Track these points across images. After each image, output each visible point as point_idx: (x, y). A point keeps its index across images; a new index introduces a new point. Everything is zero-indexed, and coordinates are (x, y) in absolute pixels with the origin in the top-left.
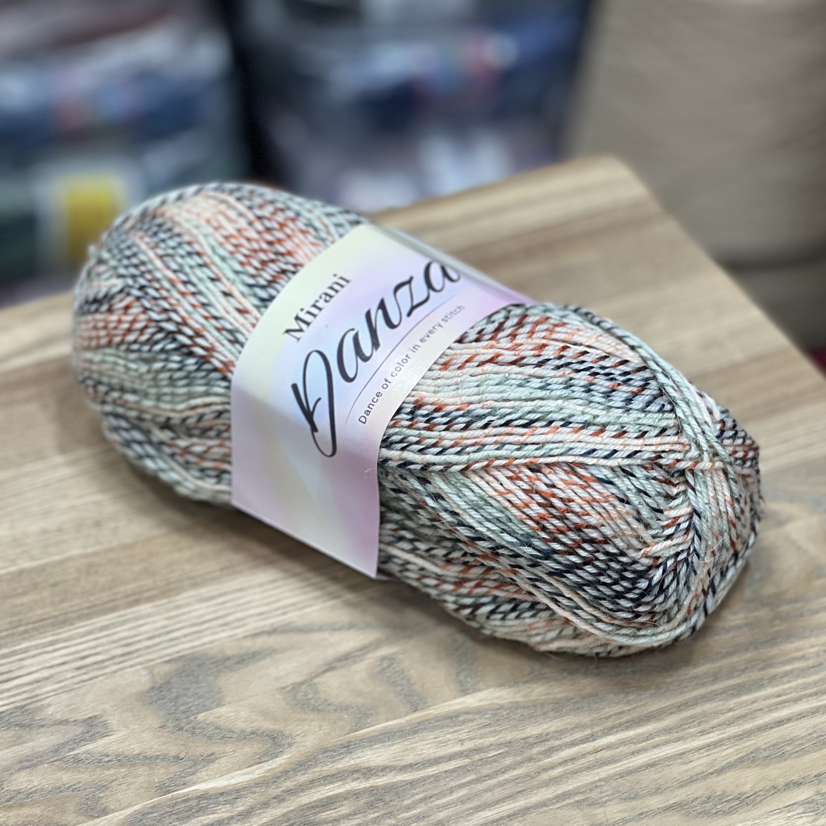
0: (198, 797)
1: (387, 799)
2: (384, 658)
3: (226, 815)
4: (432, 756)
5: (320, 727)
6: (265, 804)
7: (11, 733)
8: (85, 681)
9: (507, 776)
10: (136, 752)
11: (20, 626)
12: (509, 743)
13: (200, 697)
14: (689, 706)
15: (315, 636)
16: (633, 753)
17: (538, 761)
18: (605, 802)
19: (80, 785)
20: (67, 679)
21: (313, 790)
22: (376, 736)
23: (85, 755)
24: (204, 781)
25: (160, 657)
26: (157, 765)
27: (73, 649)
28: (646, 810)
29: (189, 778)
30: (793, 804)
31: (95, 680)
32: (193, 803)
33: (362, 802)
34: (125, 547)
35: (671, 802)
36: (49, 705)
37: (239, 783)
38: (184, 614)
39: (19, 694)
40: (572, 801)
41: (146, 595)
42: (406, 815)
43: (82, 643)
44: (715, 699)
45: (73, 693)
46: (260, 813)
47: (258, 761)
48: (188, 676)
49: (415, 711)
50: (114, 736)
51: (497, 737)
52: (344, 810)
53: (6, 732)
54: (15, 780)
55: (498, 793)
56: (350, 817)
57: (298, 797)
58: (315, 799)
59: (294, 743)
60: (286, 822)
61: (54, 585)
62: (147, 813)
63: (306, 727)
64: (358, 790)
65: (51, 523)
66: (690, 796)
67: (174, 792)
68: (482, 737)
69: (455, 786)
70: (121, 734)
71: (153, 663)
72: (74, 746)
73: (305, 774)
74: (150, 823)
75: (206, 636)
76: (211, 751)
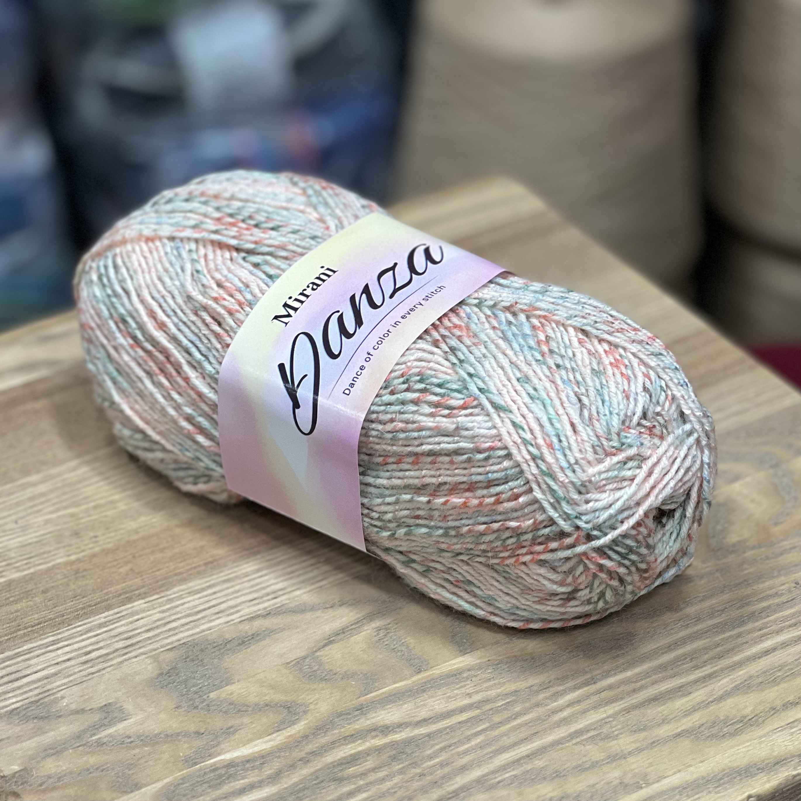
0: (225, 766)
1: (409, 751)
2: (379, 629)
3: (255, 779)
4: (445, 710)
5: (331, 693)
6: (291, 766)
7: (30, 725)
8: (93, 673)
9: (519, 721)
10: (156, 732)
11: (19, 630)
12: (514, 693)
13: (208, 679)
14: (678, 645)
15: (309, 616)
16: (634, 691)
17: (546, 705)
18: (617, 735)
19: (108, 765)
20: (75, 673)
21: (335, 751)
22: (386, 697)
23: (107, 739)
24: (228, 751)
25: (162, 647)
26: (179, 741)
27: (76, 646)
28: (658, 738)
29: (213, 750)
30: (794, 722)
31: (104, 672)
32: (223, 771)
33: (384, 757)
34: (106, 552)
35: (679, 730)
37: (263, 750)
38: (177, 606)
39: (31, 690)
40: (585, 737)
41: (137, 592)
42: (430, 763)
43: (83, 640)
44: (701, 637)
45: (84, 685)
46: (289, 775)
47: (276, 729)
48: (193, 660)
49: (419, 672)
50: (132, 720)
51: (502, 689)
52: (369, 764)
53: (24, 726)
55: (514, 738)
56: (376, 770)
57: (322, 757)
58: (339, 757)
59: (308, 710)
60: (315, 780)
61: (44, 592)
62: (179, 785)
63: (317, 696)
64: (378, 746)
65: (31, 537)
66: (695, 723)
67: (200, 763)
68: (487, 689)
69: (472, 735)
70: (138, 718)
71: (156, 652)
72: (94, 731)
73: (325, 736)
74: (184, 793)
75: (203, 624)
76: (230, 724)
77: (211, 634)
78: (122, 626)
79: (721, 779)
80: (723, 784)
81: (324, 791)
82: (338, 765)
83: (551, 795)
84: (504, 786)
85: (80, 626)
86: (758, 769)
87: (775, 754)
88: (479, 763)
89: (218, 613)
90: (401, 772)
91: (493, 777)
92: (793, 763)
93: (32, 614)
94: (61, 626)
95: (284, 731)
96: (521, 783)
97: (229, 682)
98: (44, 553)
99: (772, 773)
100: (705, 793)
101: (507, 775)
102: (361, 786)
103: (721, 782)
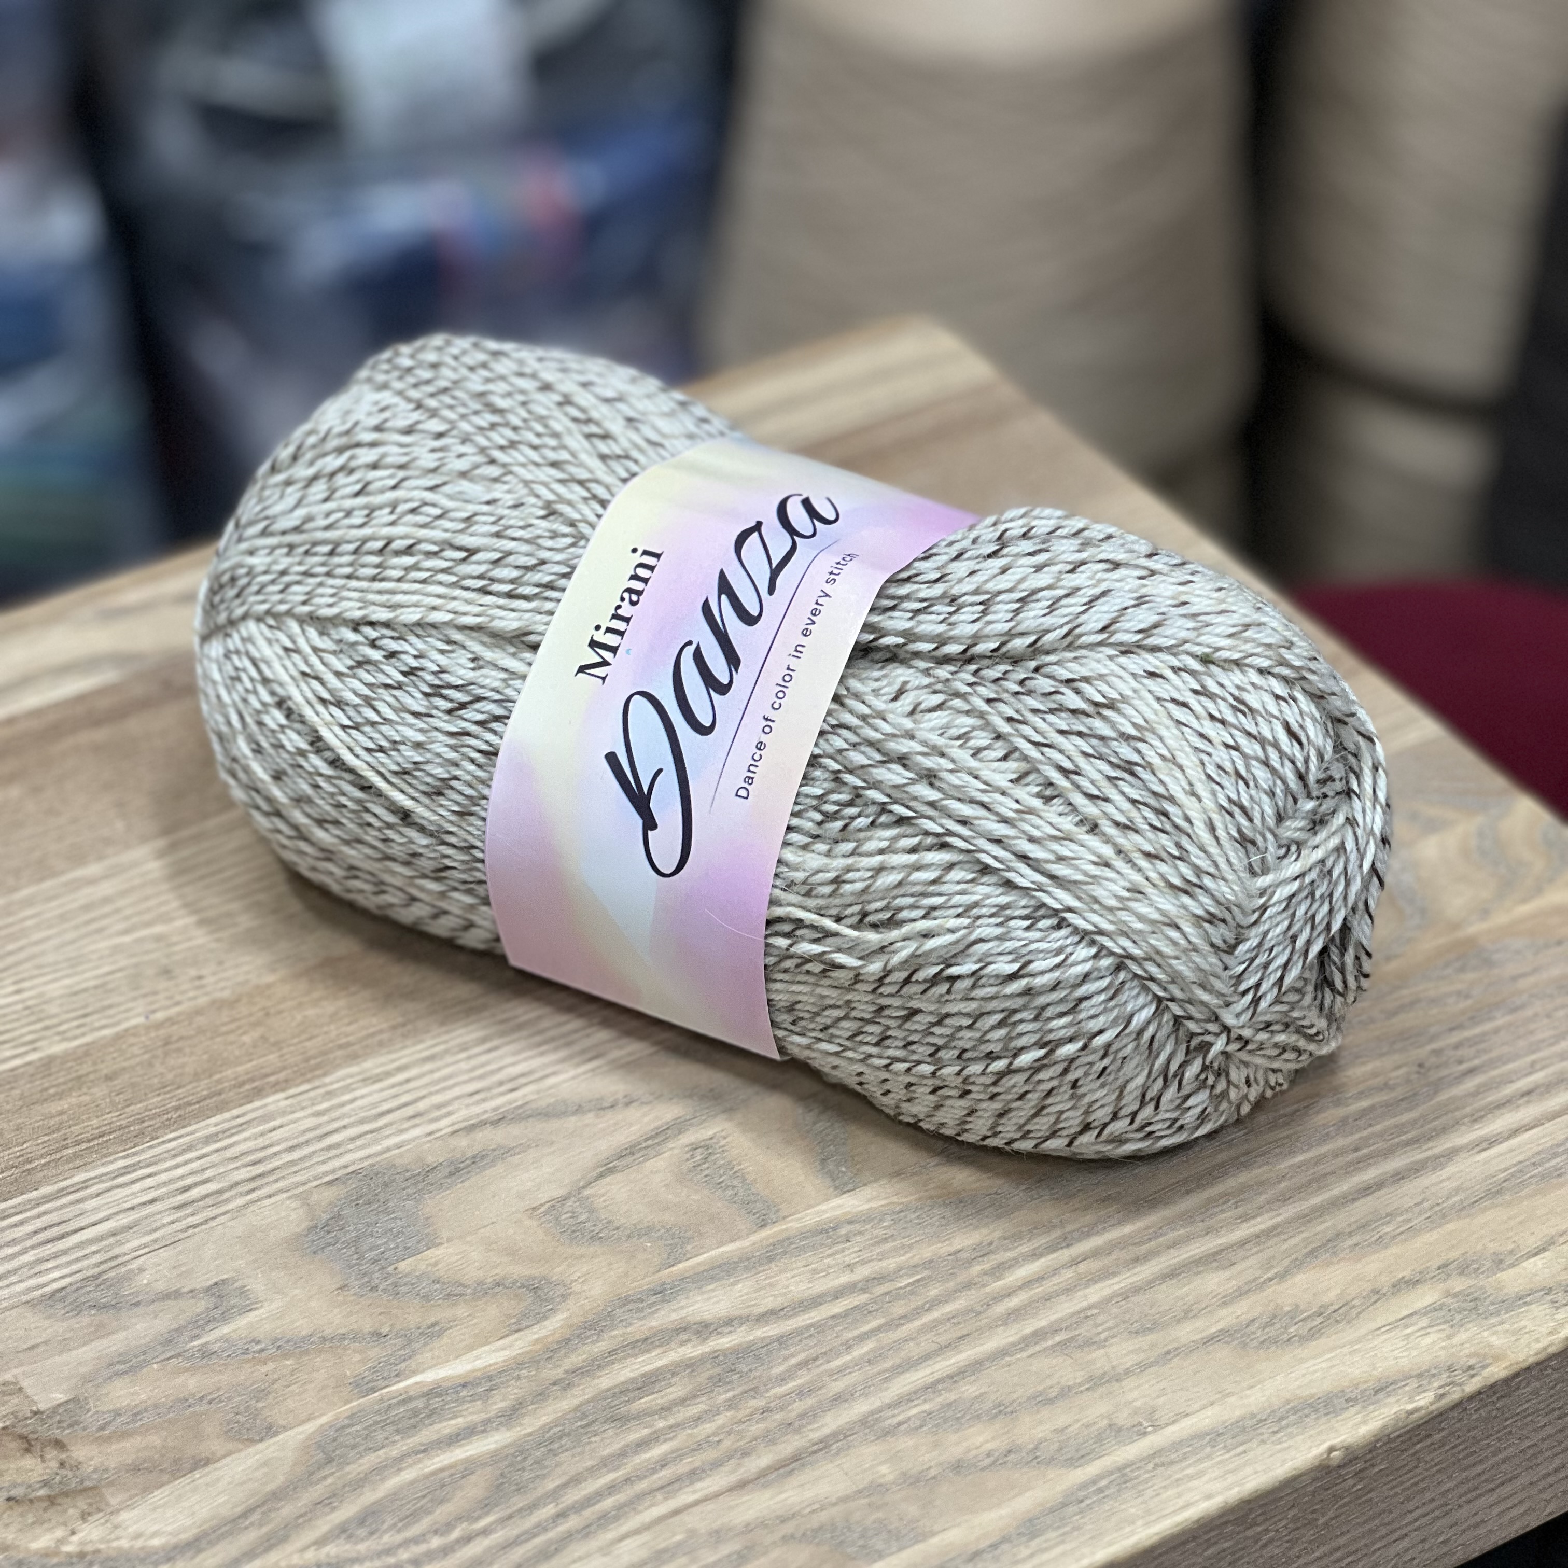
0: (424, 1395)
1: (744, 1368)
2: (694, 1148)
3: (476, 1418)
4: (807, 1294)
5: (610, 1264)
6: (539, 1395)
7: (85, 1320)
8: (194, 1226)
9: (935, 1314)
10: (304, 1333)
11: (66, 1147)
12: (929, 1264)
13: (396, 1236)
15: (572, 1122)
17: (984, 1286)
18: (1106, 1340)
19: (221, 1392)
20: (164, 1226)
21: (616, 1366)
22: (707, 1271)
23: (219, 1344)
24: (430, 1368)
25: (316, 1178)
26: (345, 1349)
27: (164, 1177)
28: (1175, 1345)
29: (403, 1365)
30: (1411, 1315)
31: (213, 1223)
32: (420, 1404)
33: (702, 1377)
34: (219, 1005)
35: (1213, 1330)
36: (141, 1270)
37: (490, 1365)
38: (343, 1105)
39: (86, 1256)
40: (1050, 1343)
41: (272, 1079)
42: (780, 1390)
43: (177, 1166)
44: (1254, 1162)
45: (180, 1246)
46: (535, 1410)
47: (514, 1327)
48: (369, 1203)
49: (764, 1225)
50: (262, 1311)
51: (908, 1255)
52: (676, 1391)
53: (74, 1320)
54: (106, 1395)
55: (926, 1344)
56: (687, 1402)
57: (594, 1378)
58: (622, 1379)
59: (570, 1294)
60: (581, 1420)
61: (108, 1078)
62: (343, 1427)
63: (585, 1268)
64: (691, 1358)
65: (88, 977)
66: (1241, 1318)
67: (380, 1389)
68: (882, 1257)
69: (854, 1338)
70: (274, 1306)
71: (306, 1187)
72: (196, 1331)
73: (597, 1341)
74: (352, 1442)
75: (388, 1136)
76: (433, 1320)
77: (401, 1155)
78: (245, 1140)
80: (1287, 1426)
81: (597, 1439)
82: (621, 1392)
83: (989, 1446)
84: (908, 1432)
85: (173, 1140)
86: (1347, 1401)
87: (1377, 1373)
88: (865, 1389)
89: (414, 1117)
90: (731, 1405)
91: (890, 1414)
92: (1407, 1388)
93: (89, 1119)
94: (137, 1140)
95: (526, 1332)
96: (936, 1426)
97: (431, 1242)
98: (110, 1007)
99: (1371, 1408)
100: (1254, 1444)
101: (914, 1411)
102: (660, 1430)
103: (1284, 1423)
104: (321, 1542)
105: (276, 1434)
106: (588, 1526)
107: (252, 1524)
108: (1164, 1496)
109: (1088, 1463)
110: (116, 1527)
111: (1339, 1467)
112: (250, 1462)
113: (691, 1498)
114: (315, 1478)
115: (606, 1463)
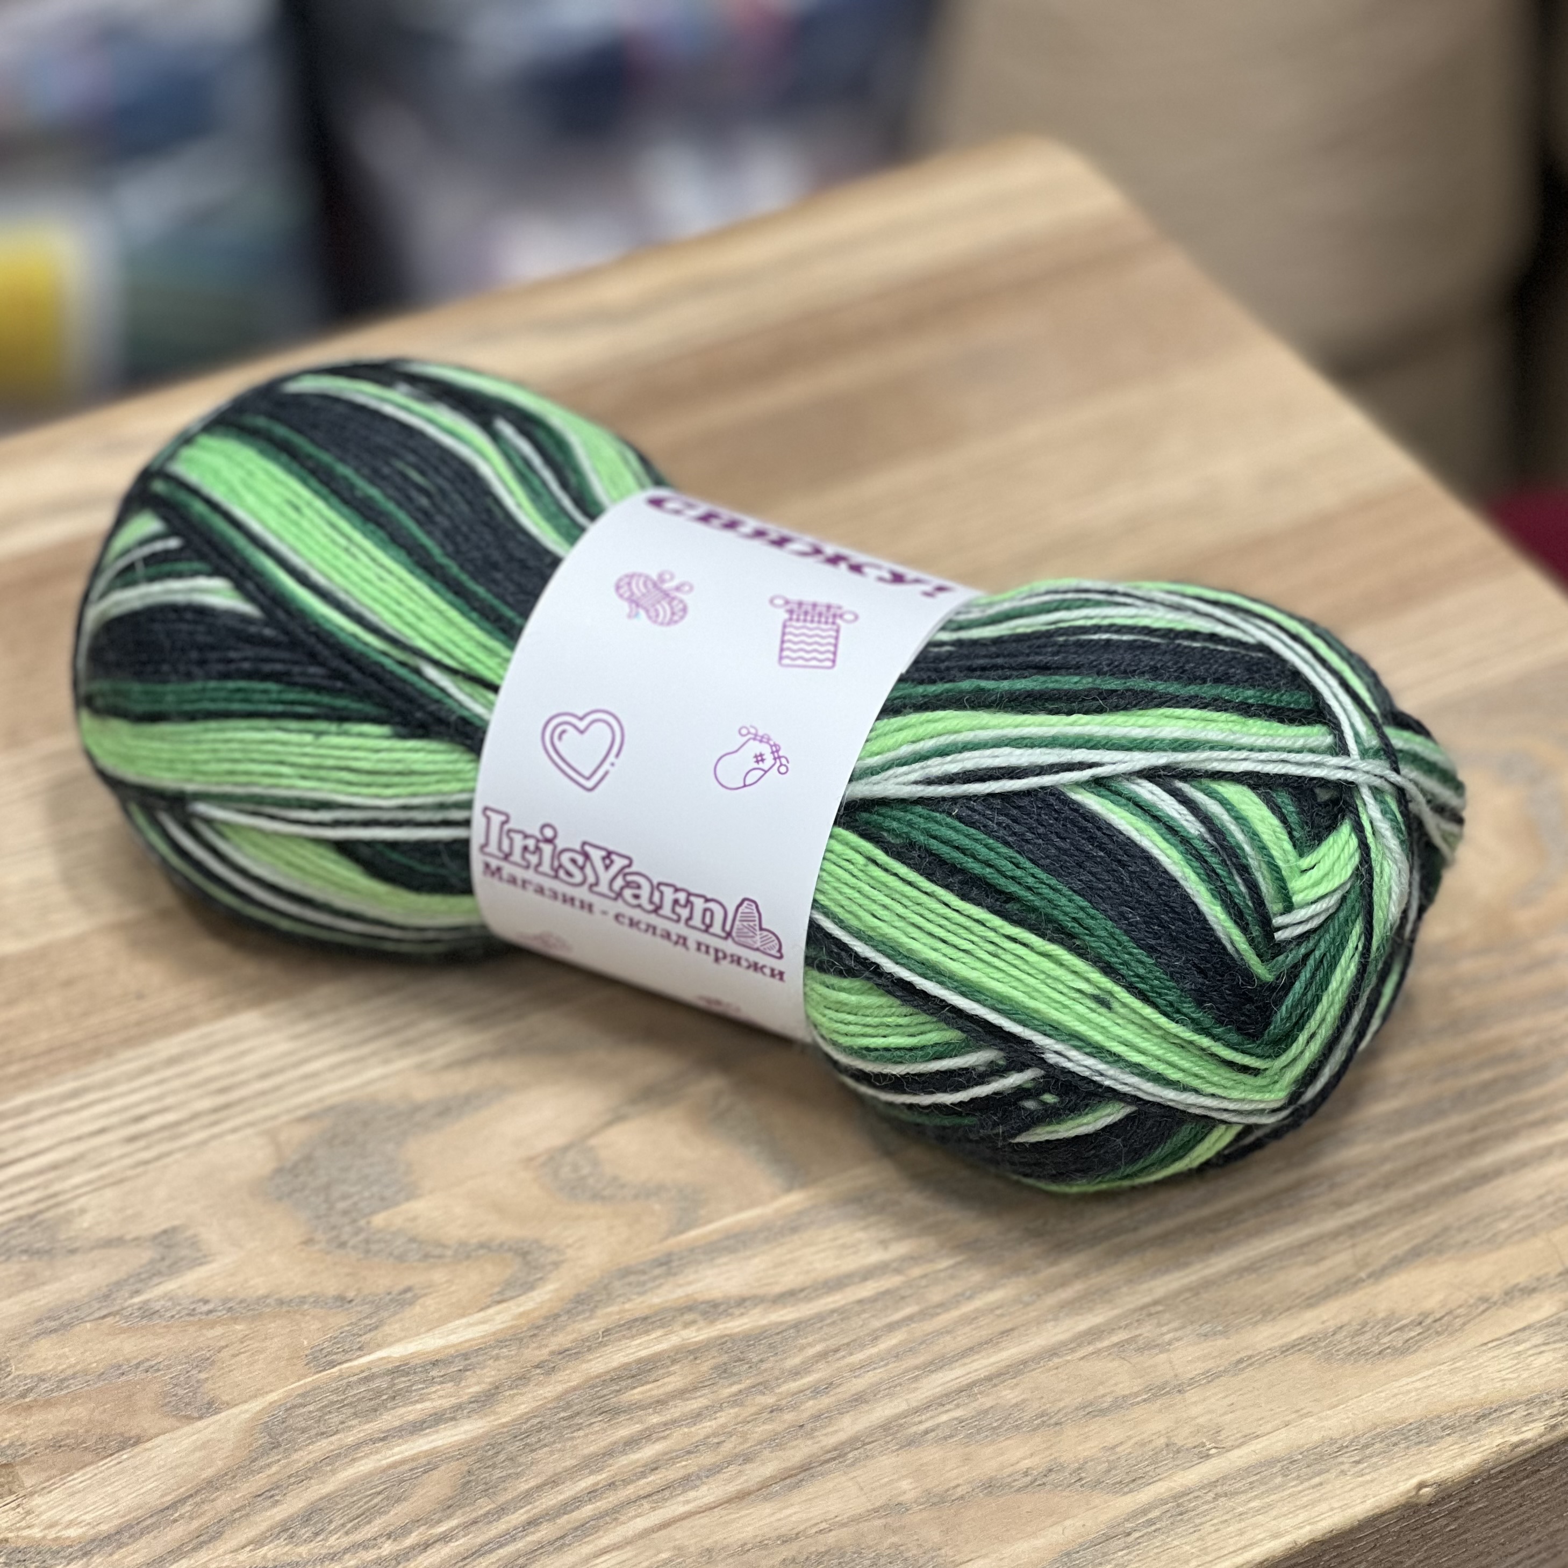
0: (389, 1373)
1: (753, 1356)
3: (446, 1403)
4: (832, 1273)
5: (611, 1228)
6: (520, 1379)
7: (14, 1267)
8: (146, 1162)
9: (977, 1304)
10: (261, 1292)
11: (11, 1063)
13: (373, 1183)
17: (1034, 1272)
18: (1170, 1343)
19: (160, 1359)
20: (110, 1161)
21: (609, 1349)
22: (720, 1240)
23: (162, 1302)
24: (399, 1340)
25: (288, 1111)
26: (304, 1314)
28: (1250, 1353)
29: (368, 1336)
30: (1524, 1329)
31: (166, 1161)
32: (382, 1383)
33: (705, 1366)
35: (1294, 1336)
36: (83, 1211)
37: (466, 1341)
39: (22, 1193)
40: (1106, 1343)
42: (793, 1385)
43: (133, 1092)
45: (127, 1186)
46: (513, 1396)
47: (498, 1298)
48: (345, 1143)
49: (789, 1189)
50: (214, 1266)
51: (950, 1232)
52: (674, 1381)
54: (30, 1356)
55: (965, 1338)
56: (687, 1395)
57: (584, 1362)
58: (615, 1364)
59: (562, 1262)
60: (564, 1410)
61: (66, 985)
62: (294, 1407)
63: (582, 1231)
64: (696, 1343)
66: (1327, 1324)
67: (340, 1364)
69: (882, 1328)
70: (228, 1260)
71: (275, 1123)
72: (139, 1286)
73: (590, 1318)
74: (303, 1424)
75: (372, 1068)
76: (406, 1284)
77: (386, 1090)
78: (212, 1064)
79: (1366, 1446)
80: (1371, 1457)
81: (581, 1433)
82: (612, 1380)
83: (1028, 1463)
84: (937, 1441)
85: (131, 1062)
86: (1443, 1428)
87: (1480, 1396)
88: (891, 1388)
89: (403, 1046)
90: (736, 1400)
91: (917, 1419)
92: (1514, 1416)
93: (38, 1031)
94: (93, 1058)
95: (511, 1304)
96: (968, 1436)
97: (411, 1193)
99: (1470, 1438)
100: (1334, 1473)
101: (944, 1418)
102: (654, 1426)
103: (1368, 1452)
104: (258, 1542)
105: (217, 1411)
106: (562, 1537)
107: (181, 1517)
108: (1224, 1532)
109: (1140, 1487)
110: (28, 1513)
111: (1430, 1505)
112: (186, 1443)
113: (681, 1509)
114: (256, 1466)
115: (590, 1464)
